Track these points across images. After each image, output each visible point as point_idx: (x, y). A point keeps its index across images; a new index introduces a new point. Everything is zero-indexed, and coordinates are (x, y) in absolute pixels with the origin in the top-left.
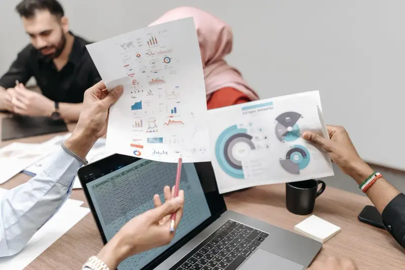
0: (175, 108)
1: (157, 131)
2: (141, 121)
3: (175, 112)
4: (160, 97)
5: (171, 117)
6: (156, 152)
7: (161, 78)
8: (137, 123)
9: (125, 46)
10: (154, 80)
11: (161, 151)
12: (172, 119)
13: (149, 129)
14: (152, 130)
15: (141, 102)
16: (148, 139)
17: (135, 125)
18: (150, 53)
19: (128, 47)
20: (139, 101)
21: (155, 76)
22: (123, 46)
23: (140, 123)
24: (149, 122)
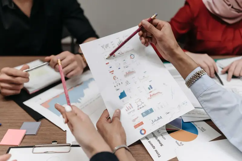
0: (150, 86)
1: (145, 105)
2: (130, 104)
3: (152, 88)
4: (135, 83)
5: (150, 92)
6: (153, 120)
7: (131, 70)
8: (128, 107)
9: (105, 47)
10: (127, 72)
11: (156, 119)
12: (152, 94)
13: (138, 107)
14: (141, 106)
15: (124, 91)
16: (142, 114)
17: (127, 109)
18: (120, 53)
19: (106, 47)
20: (123, 91)
21: (127, 70)
22: (103, 47)
23: (130, 106)
24: (136, 102)
